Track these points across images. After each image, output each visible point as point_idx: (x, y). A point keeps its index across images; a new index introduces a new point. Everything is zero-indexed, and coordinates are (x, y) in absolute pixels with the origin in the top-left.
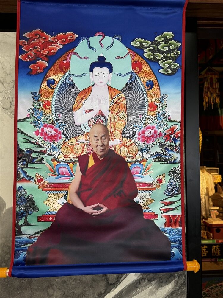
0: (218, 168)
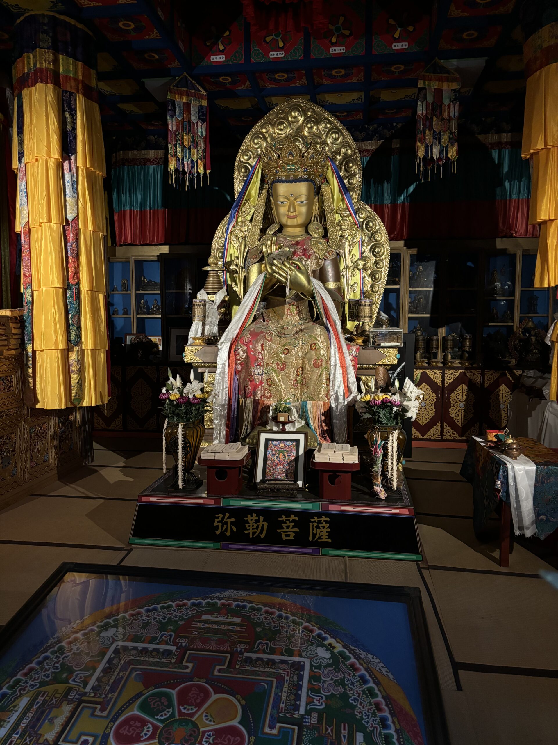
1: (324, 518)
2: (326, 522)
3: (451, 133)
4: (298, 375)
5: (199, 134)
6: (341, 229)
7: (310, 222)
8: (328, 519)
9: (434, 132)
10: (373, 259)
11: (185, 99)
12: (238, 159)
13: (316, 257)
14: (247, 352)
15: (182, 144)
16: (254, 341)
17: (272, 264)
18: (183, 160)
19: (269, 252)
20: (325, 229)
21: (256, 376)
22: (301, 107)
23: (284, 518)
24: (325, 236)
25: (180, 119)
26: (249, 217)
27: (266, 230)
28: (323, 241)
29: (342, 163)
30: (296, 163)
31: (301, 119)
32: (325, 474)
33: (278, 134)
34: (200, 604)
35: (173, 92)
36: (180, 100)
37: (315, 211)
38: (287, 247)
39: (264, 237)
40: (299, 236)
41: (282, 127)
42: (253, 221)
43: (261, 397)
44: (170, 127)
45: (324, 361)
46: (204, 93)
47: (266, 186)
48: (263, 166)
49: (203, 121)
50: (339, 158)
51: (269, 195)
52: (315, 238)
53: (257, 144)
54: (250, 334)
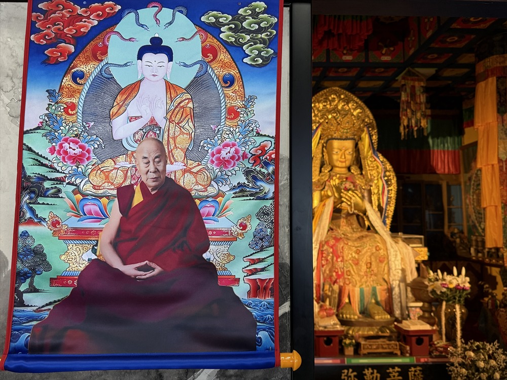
0: (422, 237)
4: (367, 268)
7: (351, 165)
8: (421, 369)
13: (360, 188)
14: (333, 251)
16: (336, 244)
19: (334, 184)
20: (361, 169)
21: (339, 269)
22: (338, 93)
23: (391, 370)
24: (362, 174)
27: (321, 169)
28: (361, 177)
31: (337, 99)
32: (412, 338)
39: (321, 174)
41: (325, 104)
43: (344, 284)
45: (386, 259)
52: (357, 175)
54: (333, 239)
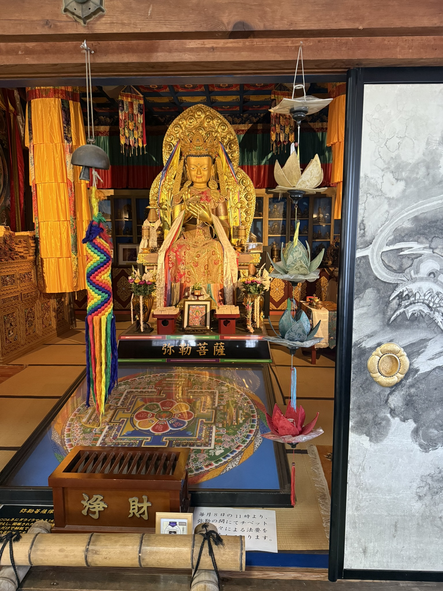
1: (221, 343)
2: (223, 345)
3: (291, 127)
4: (205, 269)
5: (139, 121)
6: (227, 185)
7: (209, 180)
8: (223, 344)
9: (281, 125)
10: (246, 202)
11: (129, 100)
12: (165, 139)
13: (214, 202)
14: (176, 256)
15: (128, 128)
16: (180, 250)
17: (189, 206)
18: (129, 138)
19: (187, 198)
20: (218, 184)
21: (181, 270)
22: (203, 109)
23: (200, 344)
24: (219, 188)
25: (127, 112)
26: (173, 176)
27: (184, 183)
28: (217, 191)
29: (227, 144)
30: (201, 146)
31: (203, 116)
32: (221, 320)
33: (189, 125)
34: (164, 375)
35: (122, 96)
36: (127, 100)
37: (213, 174)
38: (197, 195)
39: (182, 189)
40: (203, 189)
41: (191, 121)
42: (176, 179)
43: (185, 282)
44: (121, 117)
45: (220, 261)
46: (141, 96)
47: (183, 158)
48: (181, 146)
49: (141, 113)
50: (226, 141)
51: (184, 162)
52: (213, 190)
53: (176, 131)
54: (177, 246)
